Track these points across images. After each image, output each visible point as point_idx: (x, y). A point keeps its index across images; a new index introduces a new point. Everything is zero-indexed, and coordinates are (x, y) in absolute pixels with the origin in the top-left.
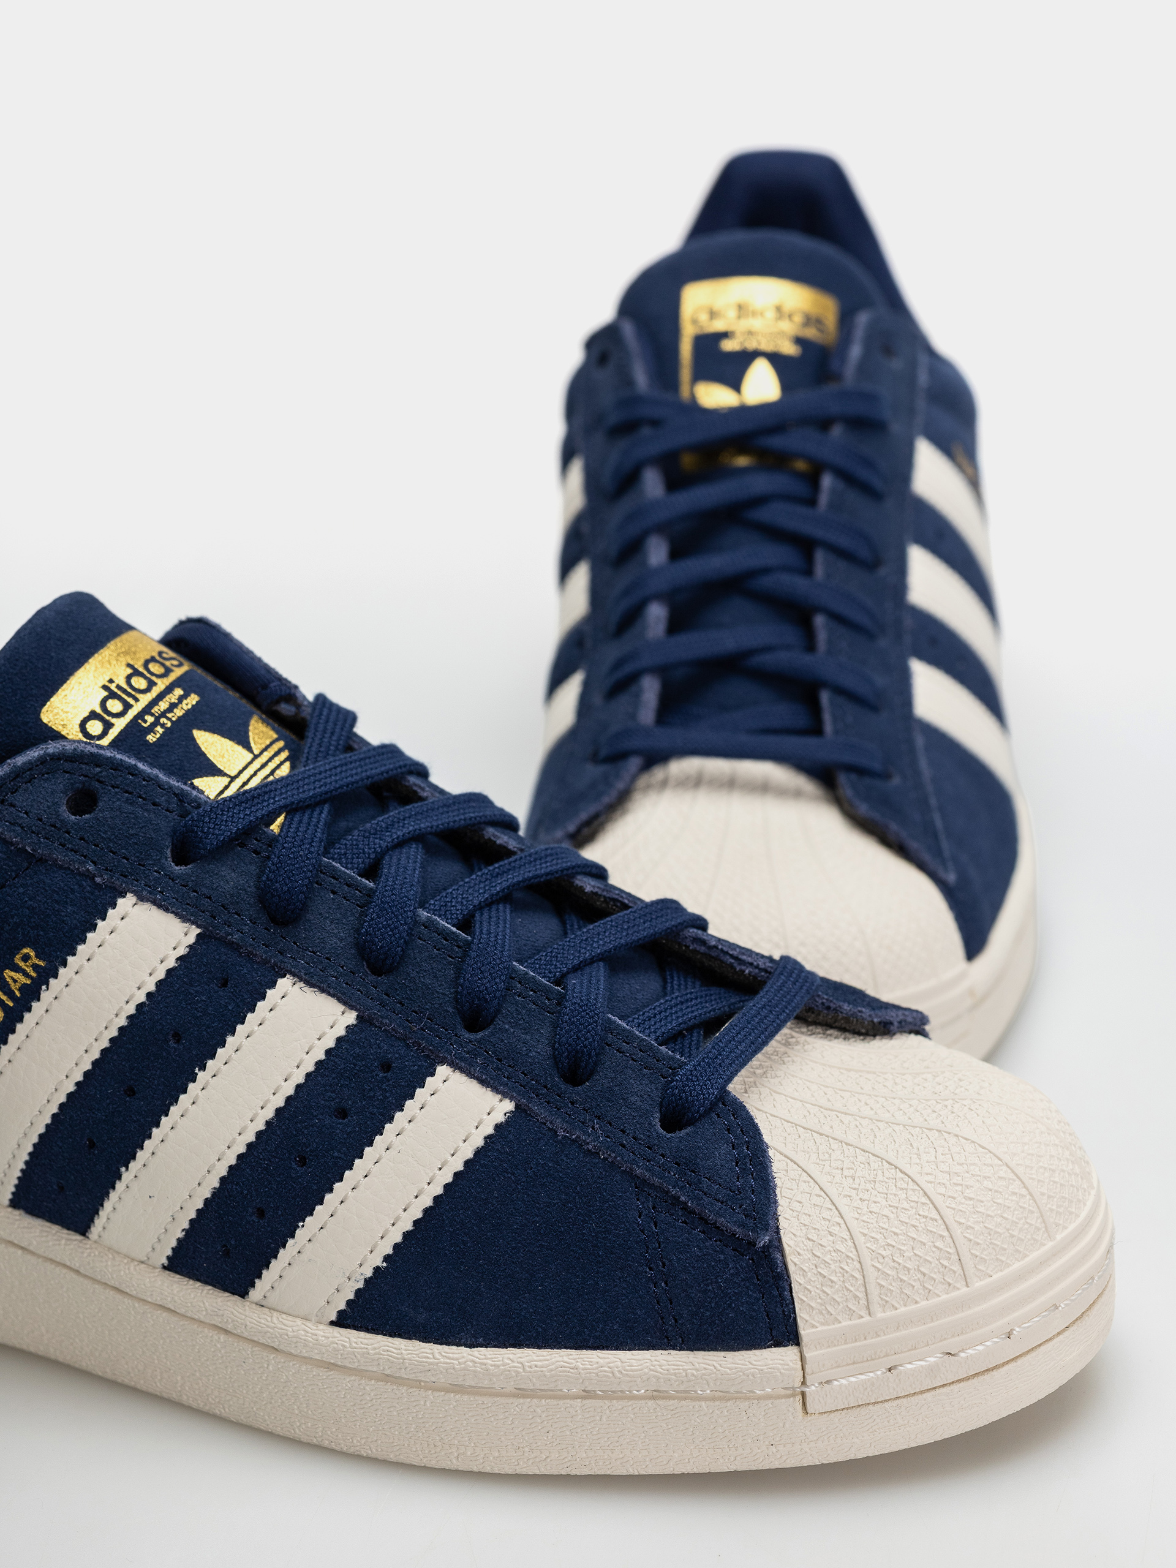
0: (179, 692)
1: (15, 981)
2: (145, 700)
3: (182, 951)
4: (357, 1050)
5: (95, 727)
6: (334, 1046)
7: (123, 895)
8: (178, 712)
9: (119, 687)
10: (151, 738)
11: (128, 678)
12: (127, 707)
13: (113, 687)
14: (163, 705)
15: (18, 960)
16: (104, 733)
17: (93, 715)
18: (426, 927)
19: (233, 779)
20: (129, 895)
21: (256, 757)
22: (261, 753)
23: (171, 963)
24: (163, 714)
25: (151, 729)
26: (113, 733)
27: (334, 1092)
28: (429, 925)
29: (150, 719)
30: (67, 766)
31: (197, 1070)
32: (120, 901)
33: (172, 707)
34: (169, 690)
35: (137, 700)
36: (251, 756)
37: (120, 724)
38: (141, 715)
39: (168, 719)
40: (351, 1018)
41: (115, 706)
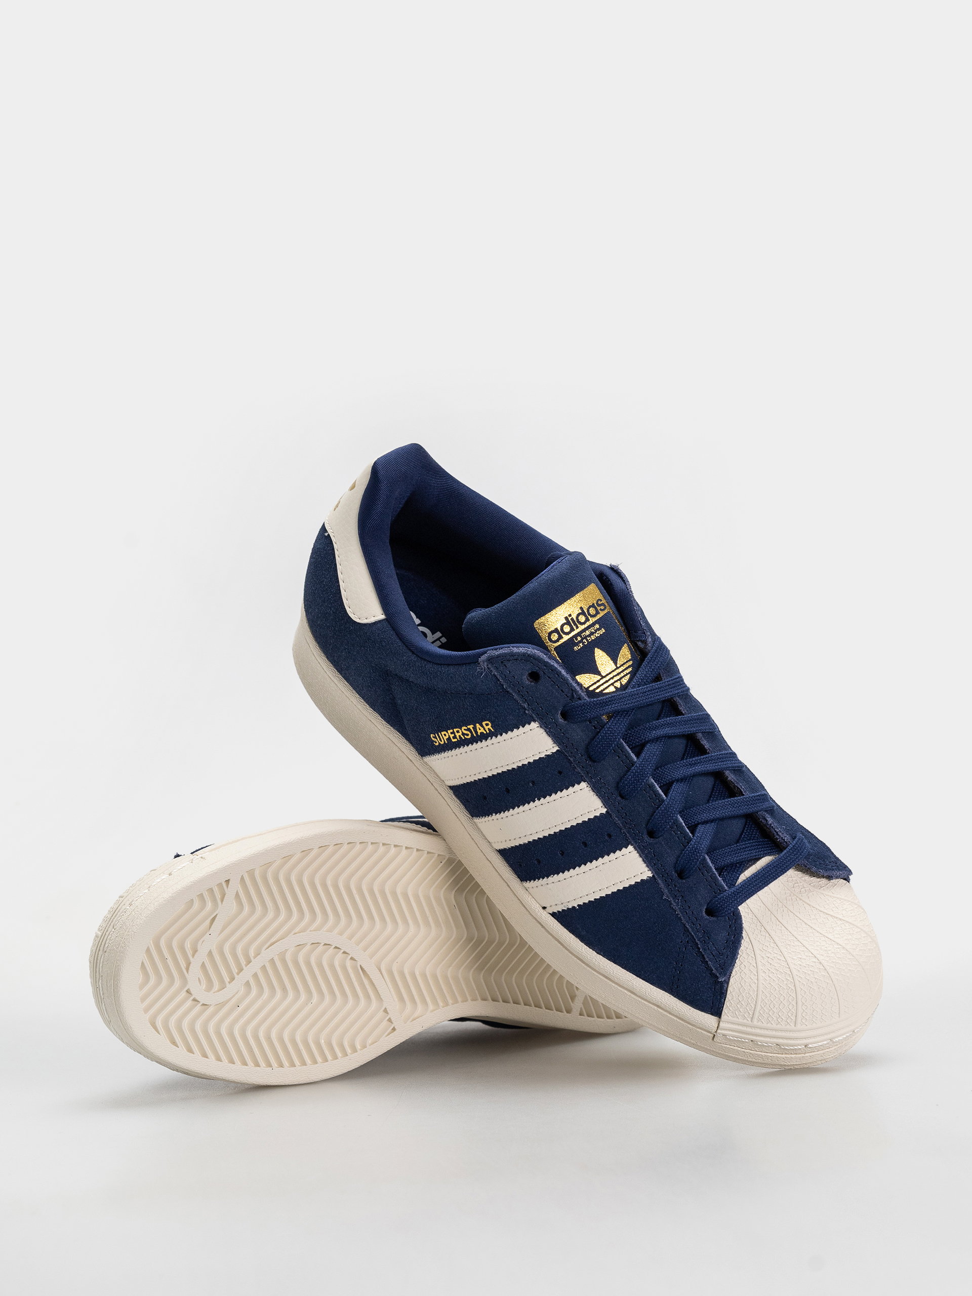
0: (597, 626)
1: (480, 729)
2: (581, 627)
3: (549, 753)
4: (601, 825)
5: (555, 637)
6: (593, 818)
7: (535, 721)
8: (593, 637)
9: (572, 619)
10: (576, 648)
11: (578, 615)
12: (572, 630)
13: (570, 618)
14: (588, 633)
15: (484, 723)
16: (557, 641)
17: (556, 631)
18: (649, 787)
19: (603, 677)
20: (537, 723)
21: (617, 668)
22: (620, 667)
23: (543, 755)
24: (586, 638)
25: (577, 644)
26: (562, 641)
27: (585, 836)
28: (651, 787)
30: (534, 661)
31: (536, 799)
32: (532, 723)
33: (592, 634)
34: (593, 624)
35: (577, 627)
36: (615, 667)
37: (566, 638)
38: (575, 636)
39: (587, 640)
40: (604, 811)
41: (567, 628)
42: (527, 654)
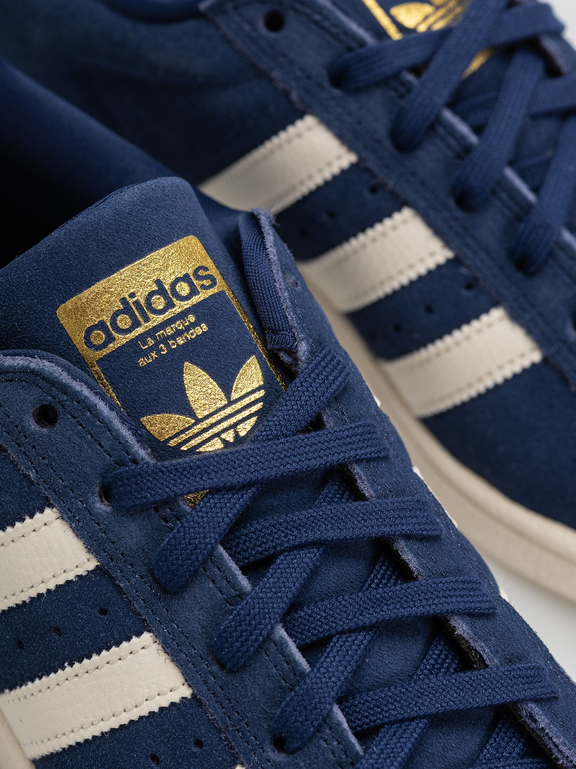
0: (192, 319)
2: (157, 320)
3: (82, 572)
4: (182, 721)
5: (98, 337)
6: (167, 706)
7: (51, 506)
8: (181, 341)
9: (137, 303)
10: (142, 362)
11: (150, 295)
12: (136, 324)
13: (131, 301)
14: (169, 331)
16: (104, 345)
17: (102, 325)
18: (276, 645)
19: (198, 421)
20: (54, 510)
21: (231, 403)
22: (237, 400)
23: (71, 576)
24: (165, 340)
25: (145, 354)
26: (112, 346)
27: (154, 742)
28: (281, 646)
29: (151, 342)
30: (42, 383)
31: (66, 664)
32: (47, 511)
33: (179, 333)
34: (183, 315)
35: (147, 320)
37: (122, 340)
38: (142, 337)
39: (168, 346)
40: (187, 692)
41: (124, 322)
42: (29, 368)
